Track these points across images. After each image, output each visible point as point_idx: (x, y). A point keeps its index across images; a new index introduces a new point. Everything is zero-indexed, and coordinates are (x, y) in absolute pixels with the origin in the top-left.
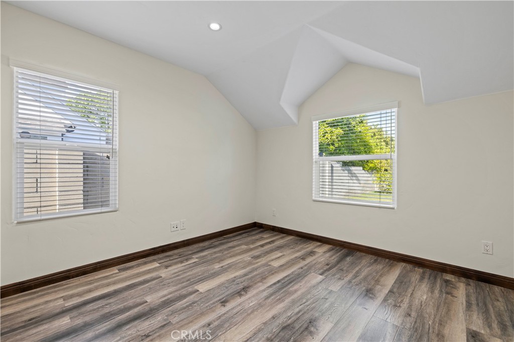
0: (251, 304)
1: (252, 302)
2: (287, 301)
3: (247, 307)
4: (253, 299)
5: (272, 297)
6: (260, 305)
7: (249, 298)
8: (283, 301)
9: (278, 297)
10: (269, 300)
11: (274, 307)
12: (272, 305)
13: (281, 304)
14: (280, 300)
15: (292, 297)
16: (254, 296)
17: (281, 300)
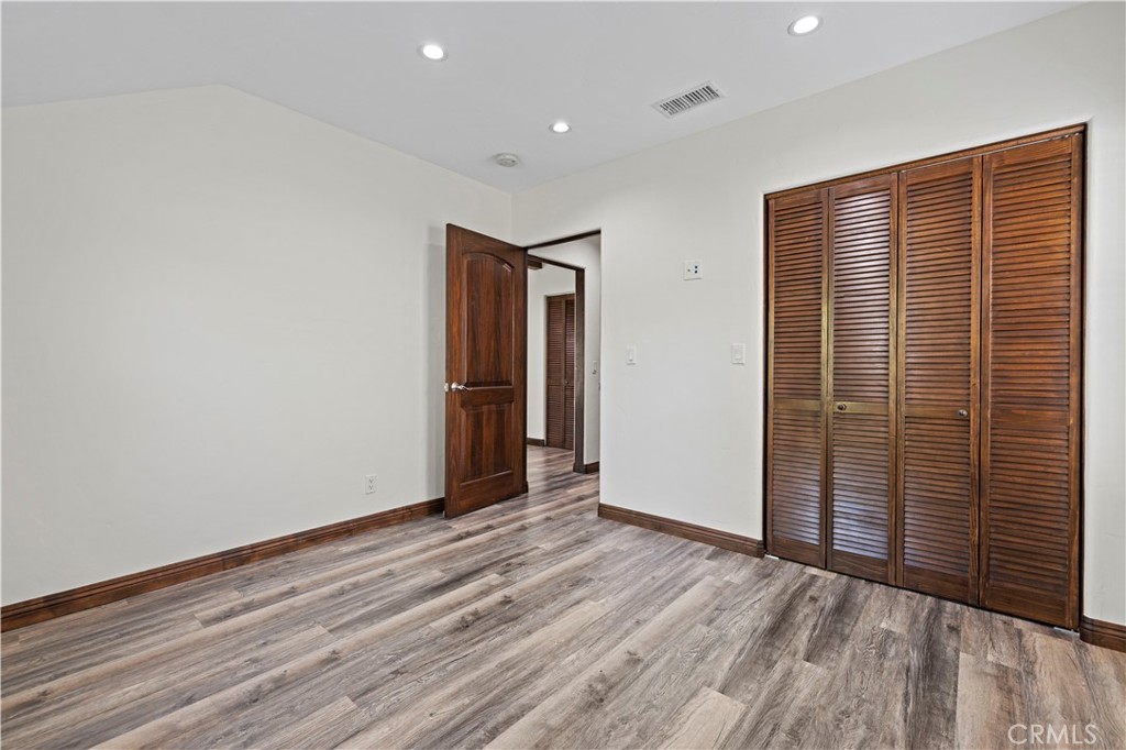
0: (573, 656)
1: (573, 662)
2: (492, 665)
3: (582, 652)
4: (571, 669)
5: (525, 673)
6: (554, 654)
7: (580, 672)
8: (502, 664)
9: (510, 673)
10: (532, 667)
11: (525, 652)
12: (528, 655)
13: (506, 658)
14: (507, 667)
15: (474, 675)
16: (571, 677)
17: (504, 667)
